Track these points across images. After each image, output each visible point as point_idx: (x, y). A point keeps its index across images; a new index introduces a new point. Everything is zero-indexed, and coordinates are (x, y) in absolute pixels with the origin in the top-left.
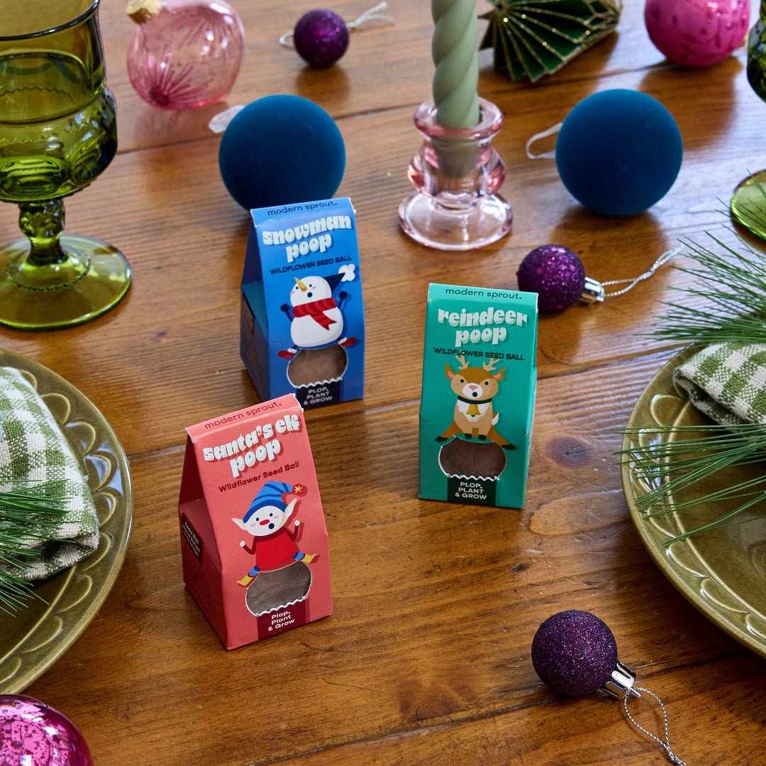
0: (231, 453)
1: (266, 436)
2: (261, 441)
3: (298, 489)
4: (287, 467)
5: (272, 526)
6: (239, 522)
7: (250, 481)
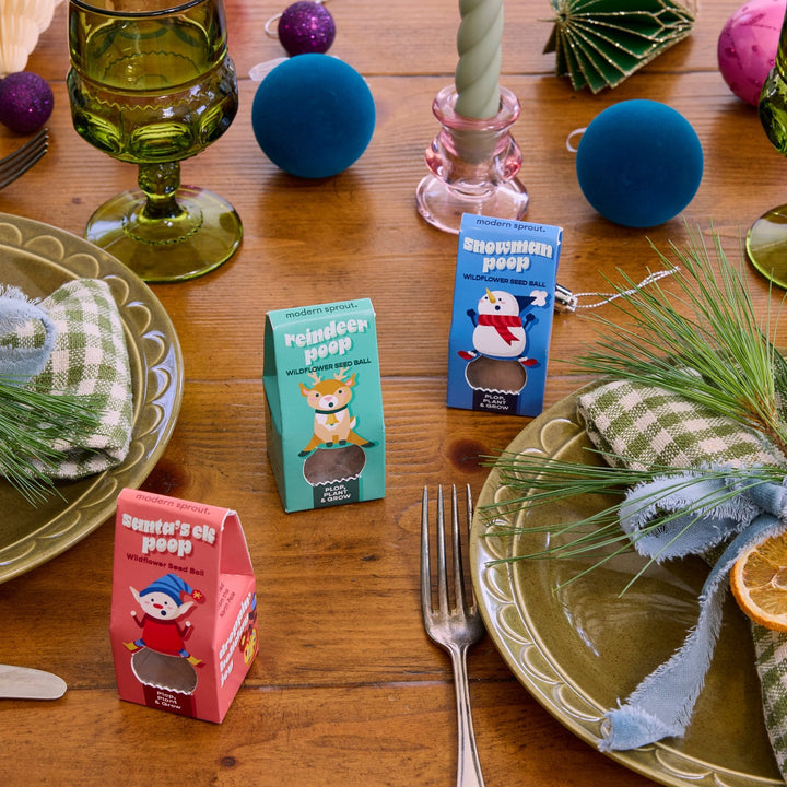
0: (146, 531)
1: (182, 534)
2: (176, 535)
3: (197, 595)
4: (192, 571)
5: (164, 613)
6: (136, 594)
7: (155, 563)
